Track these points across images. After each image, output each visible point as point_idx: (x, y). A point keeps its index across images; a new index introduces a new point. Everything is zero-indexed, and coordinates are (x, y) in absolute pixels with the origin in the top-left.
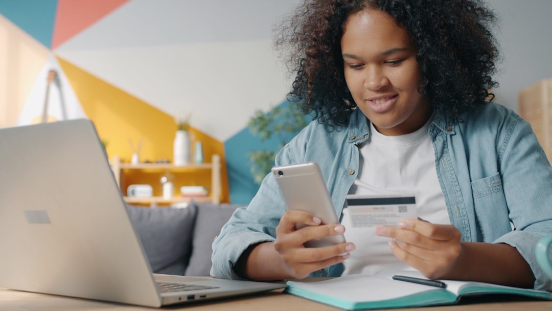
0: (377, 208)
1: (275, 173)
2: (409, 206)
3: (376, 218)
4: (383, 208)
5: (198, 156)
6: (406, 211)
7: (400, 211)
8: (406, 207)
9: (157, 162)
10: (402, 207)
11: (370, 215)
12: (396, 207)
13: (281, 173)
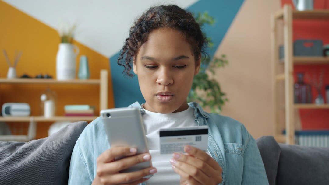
0: (180, 139)
1: (104, 115)
2: (203, 136)
3: (179, 147)
4: (185, 138)
5: (84, 72)
6: (200, 140)
7: (196, 140)
8: (201, 137)
9: (37, 77)
10: (198, 137)
11: (175, 144)
12: (193, 137)
13: (108, 115)
